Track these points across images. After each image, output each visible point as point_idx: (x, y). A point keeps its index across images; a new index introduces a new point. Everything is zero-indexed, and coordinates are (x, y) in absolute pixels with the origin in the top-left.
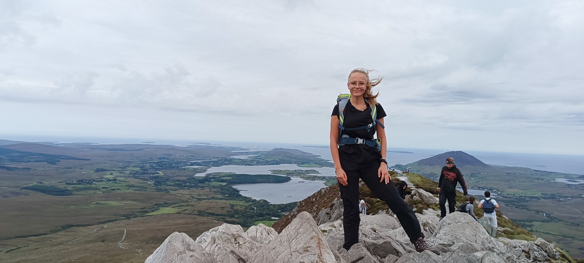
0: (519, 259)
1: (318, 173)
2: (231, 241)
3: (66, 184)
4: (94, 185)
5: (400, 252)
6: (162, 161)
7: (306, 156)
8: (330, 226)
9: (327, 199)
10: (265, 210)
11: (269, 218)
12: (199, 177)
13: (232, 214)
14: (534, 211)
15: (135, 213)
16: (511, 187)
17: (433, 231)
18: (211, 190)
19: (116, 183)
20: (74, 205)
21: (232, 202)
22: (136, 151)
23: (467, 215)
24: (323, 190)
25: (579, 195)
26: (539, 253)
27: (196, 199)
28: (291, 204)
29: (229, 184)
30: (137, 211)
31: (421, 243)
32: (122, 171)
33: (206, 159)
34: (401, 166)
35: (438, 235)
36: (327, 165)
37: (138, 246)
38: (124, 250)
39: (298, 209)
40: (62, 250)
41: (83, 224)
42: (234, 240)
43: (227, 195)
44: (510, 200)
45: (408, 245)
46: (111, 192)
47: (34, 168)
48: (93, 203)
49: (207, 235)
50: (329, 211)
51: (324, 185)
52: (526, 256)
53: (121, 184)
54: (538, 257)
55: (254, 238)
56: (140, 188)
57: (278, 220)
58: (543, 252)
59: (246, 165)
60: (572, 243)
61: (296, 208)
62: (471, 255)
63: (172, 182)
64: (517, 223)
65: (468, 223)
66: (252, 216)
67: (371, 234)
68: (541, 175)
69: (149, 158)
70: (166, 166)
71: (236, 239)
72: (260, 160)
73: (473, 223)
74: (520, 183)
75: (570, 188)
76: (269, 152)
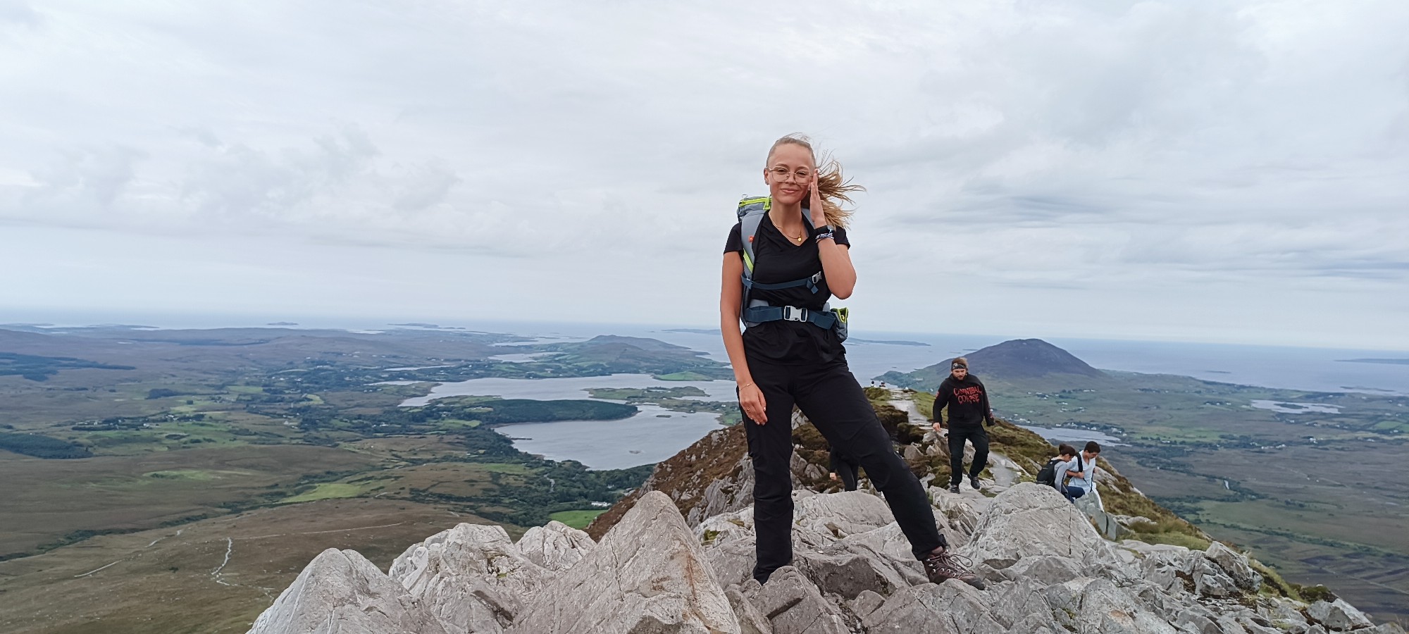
0: (1168, 594)
1: (702, 394)
2: (479, 565)
3: (74, 429)
4: (146, 431)
5: (891, 584)
6: (318, 369)
7: (673, 354)
8: (729, 521)
9: (725, 456)
10: (575, 484)
11: (587, 503)
12: (411, 408)
13: (496, 496)
14: (1203, 475)
15: (252, 498)
16: (1152, 421)
17: (971, 528)
18: (443, 438)
19: (202, 425)
20: (95, 482)
21: (495, 467)
22: (250, 346)
23: (1050, 490)
24: (714, 434)
25: (1304, 438)
26: (1215, 579)
27: (406, 461)
28: (639, 470)
29: (487, 424)
30: (256, 492)
31: (941, 561)
32: (216, 394)
33: (428, 362)
34: (898, 375)
35: (982, 540)
36: (723, 375)
37: (263, 580)
38: (228, 590)
39: (655, 480)
40: (70, 592)
41: (121, 527)
42: (485, 562)
43: (481, 451)
44: (1148, 452)
45: (910, 566)
46: (189, 447)
48: (144, 475)
49: (420, 552)
50: (730, 484)
51: (717, 422)
52: (1185, 585)
53: (216, 427)
54: (1213, 587)
55: (538, 558)
56: (264, 437)
57: (607, 508)
58: (1225, 576)
59: (528, 377)
60: (1287, 548)
61: (652, 478)
62: (1056, 587)
63: (345, 420)
64: (1166, 504)
65: (1051, 509)
66: (544, 501)
67: (823, 541)
68: (1220, 394)
69: (285, 363)
70: (328, 381)
71: (492, 561)
72: (561, 365)
73: (1064, 508)
74: (1173, 412)
75: (1284, 422)
76: (582, 346)
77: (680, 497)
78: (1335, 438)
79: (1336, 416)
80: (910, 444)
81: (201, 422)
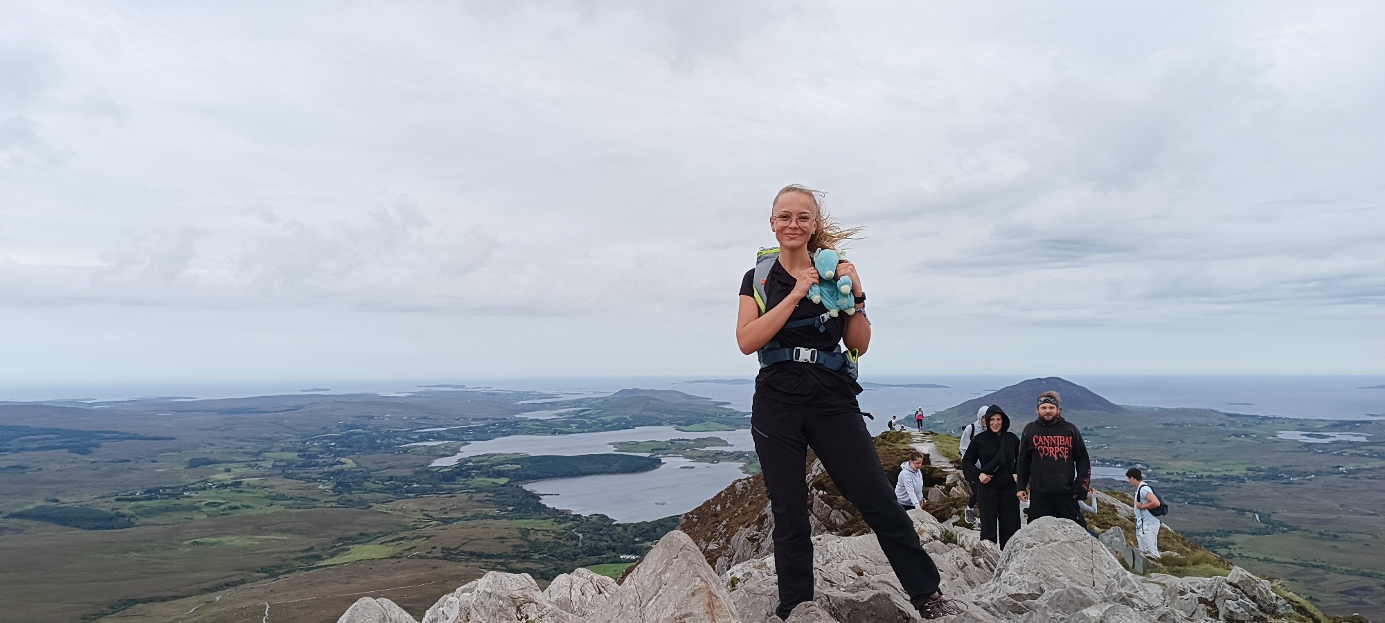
0: (1191, 620)
1: (725, 444)
2: (508, 612)
3: (117, 500)
4: (186, 500)
5: (914, 619)
6: (351, 433)
7: (695, 405)
8: (754, 566)
9: (750, 504)
10: (603, 538)
11: (615, 557)
12: (442, 468)
13: (525, 552)
14: (1233, 509)
15: (288, 562)
16: (1177, 456)
17: (994, 564)
18: (472, 496)
19: (240, 492)
20: (137, 551)
21: (523, 524)
22: (285, 413)
23: (1070, 524)
24: (738, 483)
25: (1334, 467)
26: (1237, 604)
27: (437, 520)
28: (666, 522)
29: (515, 481)
30: (293, 556)
32: (253, 461)
33: (457, 422)
35: (1004, 575)
41: (162, 594)
42: (514, 610)
43: (510, 508)
44: (1175, 487)
46: (228, 514)
47: (37, 464)
48: (185, 543)
49: (451, 602)
50: (755, 533)
52: (1209, 611)
53: (253, 493)
54: (1236, 612)
55: (565, 604)
56: (299, 502)
58: (1248, 601)
59: (553, 433)
60: (1325, 580)
62: (1077, 615)
63: (377, 482)
64: (1196, 539)
65: (1073, 543)
66: (573, 555)
67: (845, 579)
68: (1244, 426)
69: (319, 429)
70: (360, 445)
71: (521, 608)
72: (585, 420)
73: (1086, 541)
74: (1197, 446)
75: (1312, 452)
76: (606, 401)
77: (707, 546)
78: (1365, 467)
79: (1364, 444)
80: (933, 487)
81: (239, 489)
